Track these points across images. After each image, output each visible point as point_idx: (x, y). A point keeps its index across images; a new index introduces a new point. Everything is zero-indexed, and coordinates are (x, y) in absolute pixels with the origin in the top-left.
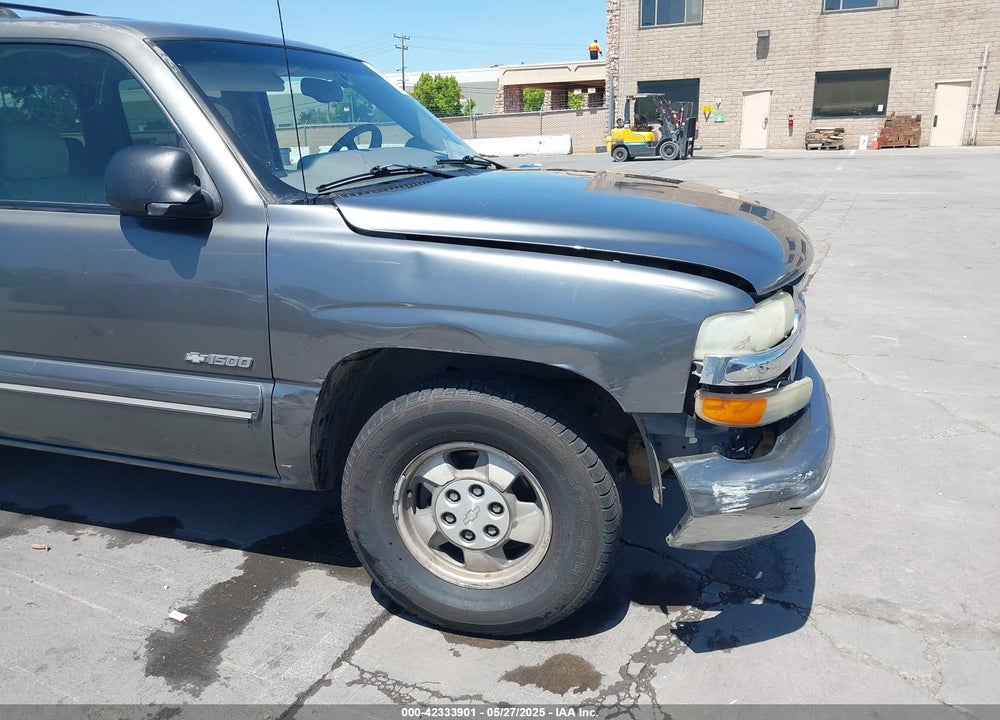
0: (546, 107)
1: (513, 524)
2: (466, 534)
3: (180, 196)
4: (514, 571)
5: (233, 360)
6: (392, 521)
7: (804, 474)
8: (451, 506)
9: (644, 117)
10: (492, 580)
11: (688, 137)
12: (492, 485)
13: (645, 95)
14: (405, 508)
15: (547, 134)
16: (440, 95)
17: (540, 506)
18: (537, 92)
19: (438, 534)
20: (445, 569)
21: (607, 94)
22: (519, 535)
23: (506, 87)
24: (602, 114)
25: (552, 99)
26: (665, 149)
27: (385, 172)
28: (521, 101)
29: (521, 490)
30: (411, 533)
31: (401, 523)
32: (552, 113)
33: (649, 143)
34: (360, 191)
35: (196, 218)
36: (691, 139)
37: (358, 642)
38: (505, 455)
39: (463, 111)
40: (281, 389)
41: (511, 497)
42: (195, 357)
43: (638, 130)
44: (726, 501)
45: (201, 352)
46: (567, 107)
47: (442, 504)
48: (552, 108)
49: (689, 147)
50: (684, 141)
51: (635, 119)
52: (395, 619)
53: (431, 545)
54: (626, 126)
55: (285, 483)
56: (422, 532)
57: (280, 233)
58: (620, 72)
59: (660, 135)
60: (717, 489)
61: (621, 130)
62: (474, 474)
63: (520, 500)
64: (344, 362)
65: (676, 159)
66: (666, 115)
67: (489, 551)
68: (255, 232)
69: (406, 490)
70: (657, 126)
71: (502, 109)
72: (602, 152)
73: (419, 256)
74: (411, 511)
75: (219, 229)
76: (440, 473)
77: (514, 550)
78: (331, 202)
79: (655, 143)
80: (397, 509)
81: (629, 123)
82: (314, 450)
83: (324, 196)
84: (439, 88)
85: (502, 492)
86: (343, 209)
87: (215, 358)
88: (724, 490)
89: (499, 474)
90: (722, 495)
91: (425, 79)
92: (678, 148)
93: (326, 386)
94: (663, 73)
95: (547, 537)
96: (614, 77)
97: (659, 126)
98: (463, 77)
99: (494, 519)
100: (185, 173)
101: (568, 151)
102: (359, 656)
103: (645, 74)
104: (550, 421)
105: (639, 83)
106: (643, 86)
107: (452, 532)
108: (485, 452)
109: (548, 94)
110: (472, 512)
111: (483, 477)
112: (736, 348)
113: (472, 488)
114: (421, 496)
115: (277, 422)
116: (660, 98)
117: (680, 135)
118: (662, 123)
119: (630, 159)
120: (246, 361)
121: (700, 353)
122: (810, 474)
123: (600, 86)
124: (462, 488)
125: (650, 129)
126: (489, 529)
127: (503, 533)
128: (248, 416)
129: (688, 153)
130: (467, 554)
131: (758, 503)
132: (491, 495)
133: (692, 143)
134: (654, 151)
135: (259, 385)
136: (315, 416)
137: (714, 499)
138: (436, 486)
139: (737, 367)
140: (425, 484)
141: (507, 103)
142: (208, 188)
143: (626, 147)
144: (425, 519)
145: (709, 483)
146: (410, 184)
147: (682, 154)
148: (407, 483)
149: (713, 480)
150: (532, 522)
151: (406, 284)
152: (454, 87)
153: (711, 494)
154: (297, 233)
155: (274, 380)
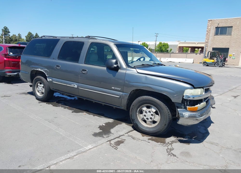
0: (189, 52)
1: (154, 118)
2: (147, 119)
3: (115, 66)
4: (154, 125)
5: (118, 89)
6: (137, 115)
7: (198, 114)
8: (145, 114)
9: (212, 56)
10: (150, 126)
11: (223, 62)
12: (152, 111)
13: (213, 51)
14: (139, 113)
15: (188, 58)
16: (164, 47)
17: (159, 116)
18: (187, 48)
19: (143, 118)
20: (143, 124)
21: (204, 50)
22: (155, 120)
23: (179, 47)
24: (202, 55)
25: (191, 50)
26: (217, 64)
27: (144, 65)
28: (183, 50)
29: (156, 113)
30: (139, 118)
31: (138, 115)
32: (190, 54)
33: (213, 62)
34: (140, 67)
35: (117, 69)
36: (224, 62)
37: (129, 132)
38: (154, 107)
39: (169, 51)
40: (124, 94)
41: (155, 114)
42: (113, 88)
43: (210, 59)
44: (185, 116)
45: (114, 87)
46: (194, 52)
47: (144, 113)
48: (190, 52)
49: (224, 64)
50: (223, 63)
51: (210, 57)
52: (135, 131)
53: (142, 120)
54: (207, 58)
55: (122, 108)
56: (141, 117)
57: (128, 72)
58: (208, 45)
59: (216, 61)
60: (184, 114)
61: (206, 59)
62: (150, 109)
63: (156, 114)
64: (133, 91)
65: (219, 67)
66: (218, 56)
67: (150, 122)
68: (124, 71)
69: (139, 111)
70: (215, 59)
71: (178, 52)
72: (201, 63)
73: (146, 77)
74: (139, 114)
75: (119, 71)
76: (145, 109)
77: (154, 122)
78: (135, 68)
79: (214, 63)
80: (138, 113)
81: (208, 57)
82: (127, 103)
83: (134, 68)
84: (164, 46)
85: (153, 113)
86: (137, 69)
87: (116, 88)
88: (185, 114)
89: (153, 110)
90: (184, 115)
91: (160, 43)
92: (220, 64)
93: (130, 94)
94: (219, 46)
95: (159, 120)
96: (207, 46)
97: (216, 58)
98: (170, 43)
99: (152, 117)
100: (116, 63)
101: (192, 62)
102: (129, 133)
103: (215, 46)
104: (162, 102)
105: (213, 48)
106: (214, 49)
107: (145, 118)
108: (152, 106)
109: (190, 49)
110: (149, 115)
111: (151, 110)
112: (190, 94)
113: (149, 112)
114: (141, 112)
115: (123, 98)
116: (217, 52)
117: (221, 61)
118: (217, 58)
119: (207, 66)
120: (120, 89)
121: (184, 94)
122: (199, 114)
123: (202, 48)
124: (148, 111)
125: (214, 59)
126: (151, 118)
127: (153, 119)
128: (119, 97)
129: (223, 66)
130: (147, 121)
131: (190, 117)
132: (152, 113)
133: (224, 63)
134: (214, 65)
135: (121, 93)
136: (128, 98)
137: (183, 115)
138: (144, 111)
139: (190, 97)
140: (142, 110)
141: (179, 50)
142: (119, 65)
143: (207, 63)
144: (141, 116)
145: (183, 113)
146: (148, 67)
147: (221, 66)
148: (140, 110)
149: (183, 112)
150: (157, 118)
151: (144, 80)
152: (167, 46)
153: (183, 114)
154: (130, 72)
155: (123, 92)
